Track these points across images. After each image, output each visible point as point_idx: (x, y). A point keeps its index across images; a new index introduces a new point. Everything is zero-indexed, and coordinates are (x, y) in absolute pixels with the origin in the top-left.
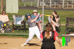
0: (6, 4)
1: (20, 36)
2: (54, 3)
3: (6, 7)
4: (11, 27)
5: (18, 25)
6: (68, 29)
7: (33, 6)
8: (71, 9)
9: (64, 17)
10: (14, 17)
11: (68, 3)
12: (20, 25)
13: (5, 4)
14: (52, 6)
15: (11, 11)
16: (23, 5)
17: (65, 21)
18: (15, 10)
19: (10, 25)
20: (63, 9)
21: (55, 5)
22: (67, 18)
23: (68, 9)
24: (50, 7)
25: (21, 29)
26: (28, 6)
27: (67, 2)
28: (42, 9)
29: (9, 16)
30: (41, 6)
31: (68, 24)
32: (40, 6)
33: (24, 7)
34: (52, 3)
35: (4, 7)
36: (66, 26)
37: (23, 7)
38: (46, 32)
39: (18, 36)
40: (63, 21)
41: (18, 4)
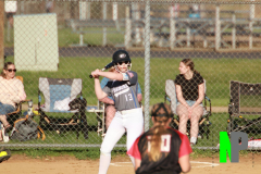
0: (15, 39)
1: (68, 151)
2: (183, 31)
3: (13, 48)
4: (33, 121)
5: (60, 113)
6: (236, 125)
7: (111, 43)
8: (246, 54)
9: (221, 82)
10: (44, 85)
11: (234, 31)
12: (65, 113)
13: (9, 39)
14: (179, 41)
15: (32, 63)
16: (75, 43)
17: (226, 94)
18: (46, 61)
19: (30, 113)
20: (218, 53)
21: (189, 38)
22: (234, 84)
23: (235, 53)
24: (172, 48)
25: (71, 126)
26: (94, 46)
27: (231, 26)
28: (142, 54)
29: (26, 83)
30: (140, 45)
31: (237, 107)
32: (134, 46)
33: (80, 48)
34: (178, 34)
35: (6, 48)
36: (231, 113)
37: (74, 48)
38: (149, 138)
39: (59, 151)
40: (217, 97)
41: (56, 39)
